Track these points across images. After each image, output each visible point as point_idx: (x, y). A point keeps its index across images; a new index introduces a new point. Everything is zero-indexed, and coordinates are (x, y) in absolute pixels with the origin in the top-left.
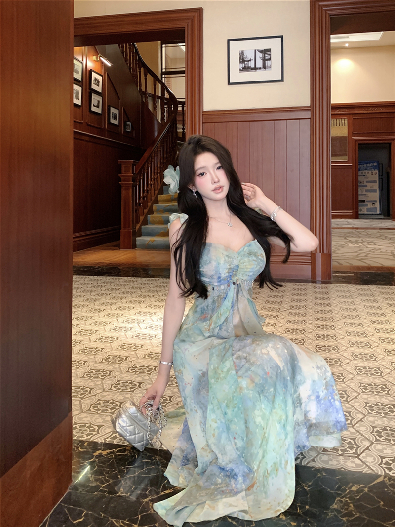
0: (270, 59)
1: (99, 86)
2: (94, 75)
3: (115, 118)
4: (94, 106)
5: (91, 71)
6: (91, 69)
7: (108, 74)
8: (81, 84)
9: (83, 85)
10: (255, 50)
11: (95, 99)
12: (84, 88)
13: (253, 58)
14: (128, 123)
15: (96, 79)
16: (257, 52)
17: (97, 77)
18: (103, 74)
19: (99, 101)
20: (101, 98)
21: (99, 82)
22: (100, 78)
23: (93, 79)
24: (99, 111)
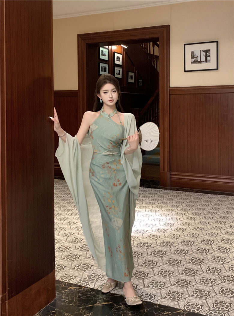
0: (209, 56)
1: (120, 61)
2: (116, 55)
3: (132, 78)
4: (116, 74)
5: (114, 53)
6: (114, 52)
7: (126, 52)
8: (108, 62)
9: (109, 63)
10: (201, 51)
11: (117, 69)
12: (110, 65)
13: (199, 55)
14: (140, 80)
15: (118, 58)
16: (202, 51)
17: (118, 56)
18: (122, 53)
19: (120, 71)
20: (121, 68)
21: (119, 59)
22: (120, 56)
23: (116, 57)
24: (120, 76)
